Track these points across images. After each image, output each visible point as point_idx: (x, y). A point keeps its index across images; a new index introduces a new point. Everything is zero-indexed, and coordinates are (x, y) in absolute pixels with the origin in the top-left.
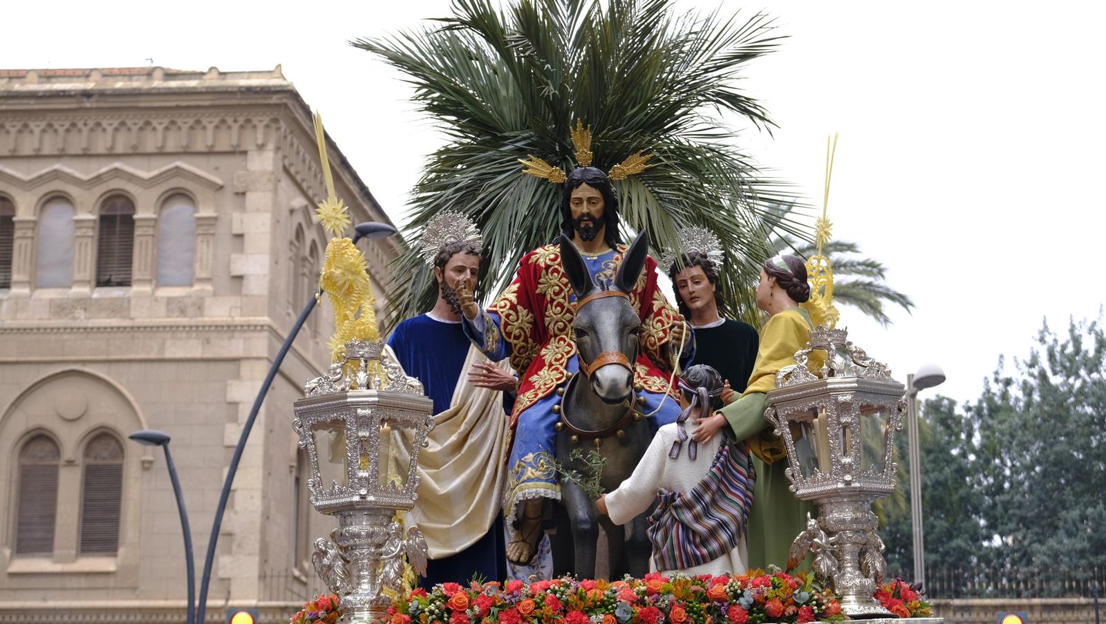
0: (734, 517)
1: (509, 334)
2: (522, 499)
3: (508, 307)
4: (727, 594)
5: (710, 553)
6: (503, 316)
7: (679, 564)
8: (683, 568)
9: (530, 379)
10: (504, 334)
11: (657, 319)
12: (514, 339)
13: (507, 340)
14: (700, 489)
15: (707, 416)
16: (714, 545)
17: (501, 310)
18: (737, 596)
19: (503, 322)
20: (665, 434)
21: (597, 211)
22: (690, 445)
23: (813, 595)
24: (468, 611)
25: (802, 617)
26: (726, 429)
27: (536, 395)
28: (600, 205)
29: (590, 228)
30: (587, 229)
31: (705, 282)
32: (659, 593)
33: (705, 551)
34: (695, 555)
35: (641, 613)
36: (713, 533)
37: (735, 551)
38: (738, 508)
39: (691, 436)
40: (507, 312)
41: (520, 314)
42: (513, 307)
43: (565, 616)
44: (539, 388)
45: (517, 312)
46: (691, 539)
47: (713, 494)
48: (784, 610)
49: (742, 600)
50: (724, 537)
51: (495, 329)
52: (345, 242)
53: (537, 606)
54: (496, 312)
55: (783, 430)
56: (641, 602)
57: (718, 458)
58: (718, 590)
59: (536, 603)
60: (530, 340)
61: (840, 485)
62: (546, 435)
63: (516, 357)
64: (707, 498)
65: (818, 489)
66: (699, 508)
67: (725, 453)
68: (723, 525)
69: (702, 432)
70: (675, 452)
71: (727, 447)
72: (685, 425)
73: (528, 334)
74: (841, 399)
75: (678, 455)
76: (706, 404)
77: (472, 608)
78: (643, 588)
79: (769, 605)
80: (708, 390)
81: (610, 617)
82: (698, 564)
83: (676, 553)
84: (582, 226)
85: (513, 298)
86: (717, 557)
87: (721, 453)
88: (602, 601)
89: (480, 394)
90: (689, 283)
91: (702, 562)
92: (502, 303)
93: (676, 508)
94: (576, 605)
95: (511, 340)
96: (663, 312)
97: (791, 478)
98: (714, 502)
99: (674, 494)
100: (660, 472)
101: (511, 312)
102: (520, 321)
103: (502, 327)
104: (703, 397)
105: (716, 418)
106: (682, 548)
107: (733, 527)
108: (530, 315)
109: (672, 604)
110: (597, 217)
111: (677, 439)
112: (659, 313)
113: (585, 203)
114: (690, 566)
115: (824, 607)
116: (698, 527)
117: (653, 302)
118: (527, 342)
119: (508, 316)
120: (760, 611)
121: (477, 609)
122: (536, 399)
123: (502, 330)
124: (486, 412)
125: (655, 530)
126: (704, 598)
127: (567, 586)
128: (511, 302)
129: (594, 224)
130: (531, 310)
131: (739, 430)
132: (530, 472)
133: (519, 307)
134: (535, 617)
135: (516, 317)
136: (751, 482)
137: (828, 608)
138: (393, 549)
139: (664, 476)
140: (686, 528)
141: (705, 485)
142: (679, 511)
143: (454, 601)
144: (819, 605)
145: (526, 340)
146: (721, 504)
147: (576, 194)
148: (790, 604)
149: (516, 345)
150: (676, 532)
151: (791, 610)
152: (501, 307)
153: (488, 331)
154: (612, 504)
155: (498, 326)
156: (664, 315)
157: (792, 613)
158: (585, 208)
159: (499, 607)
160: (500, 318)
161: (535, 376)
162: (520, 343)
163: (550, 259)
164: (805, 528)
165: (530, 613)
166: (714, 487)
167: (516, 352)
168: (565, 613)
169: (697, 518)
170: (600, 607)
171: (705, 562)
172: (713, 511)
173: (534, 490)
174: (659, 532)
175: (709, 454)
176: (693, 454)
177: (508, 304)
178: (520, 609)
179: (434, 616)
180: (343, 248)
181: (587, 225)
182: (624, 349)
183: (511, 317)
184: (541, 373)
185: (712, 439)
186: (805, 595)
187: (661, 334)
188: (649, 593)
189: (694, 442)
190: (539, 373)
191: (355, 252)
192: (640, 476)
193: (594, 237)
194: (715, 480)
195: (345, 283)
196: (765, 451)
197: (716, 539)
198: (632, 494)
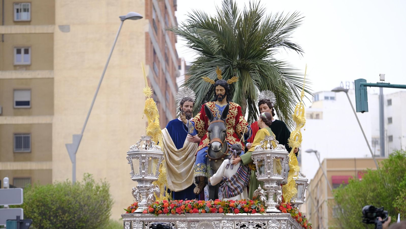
0: (242, 185)
1: (197, 128)
2: (196, 176)
3: (197, 120)
4: (234, 205)
5: (235, 194)
6: (196, 123)
7: (227, 197)
8: (228, 198)
9: (202, 141)
10: (196, 128)
11: (240, 124)
12: (199, 129)
13: (197, 129)
14: (233, 177)
15: (236, 158)
16: (236, 192)
17: (195, 121)
18: (237, 206)
19: (195, 124)
20: (225, 162)
21: (223, 93)
22: (231, 165)
23: (257, 206)
24: (168, 208)
25: (253, 212)
26: (241, 161)
27: (203, 146)
28: (224, 91)
29: (221, 98)
30: (220, 98)
31: (268, 108)
32: (217, 205)
33: (233, 193)
34: (231, 195)
35: (212, 210)
36: (236, 189)
37: (242, 194)
38: (244, 183)
39: (231, 163)
40: (197, 122)
41: (201, 122)
42: (199, 120)
43: (192, 210)
44: (204, 144)
45: (200, 121)
46: (230, 190)
47: (237, 179)
48: (248, 210)
49: (238, 207)
50: (239, 190)
51: (193, 127)
52: (151, 99)
53: (186, 207)
54: (194, 121)
55: (256, 162)
56: (212, 207)
57: (239, 169)
58: (232, 204)
59: (185, 206)
60: (204, 129)
61: (267, 178)
62: (204, 158)
63: (199, 134)
64: (235, 179)
65: (262, 179)
66: (232, 182)
67: (240, 168)
68: (239, 187)
69: (235, 162)
70: (227, 167)
71: (241, 166)
72: (231, 160)
73: (203, 128)
74: (267, 155)
75: (228, 168)
76: (236, 154)
77: (169, 207)
78: (213, 203)
79: (245, 209)
80: (237, 151)
81: (204, 210)
82: (232, 197)
83: (226, 194)
84: (219, 97)
85: (199, 117)
86: (237, 195)
87: (240, 167)
88: (202, 206)
89: (192, 144)
90: (263, 109)
91: (233, 196)
92: (196, 119)
93: (227, 182)
94: (196, 207)
95: (198, 130)
96: (242, 122)
97: (257, 175)
98: (237, 180)
99: (226, 178)
100: (223, 172)
101: (198, 121)
102: (200, 124)
103: (195, 126)
104: (235, 153)
105: (238, 159)
106: (228, 192)
107: (241, 187)
108: (204, 122)
109: (220, 207)
110: (223, 95)
111: (228, 164)
112: (241, 123)
113: (219, 91)
114: (230, 197)
115: (259, 210)
116: (232, 187)
117: (239, 119)
118: (203, 130)
119: (197, 123)
120: (242, 210)
121: (170, 207)
122: (202, 148)
123: (195, 127)
124: (194, 149)
125: (221, 188)
126: (229, 206)
127: (194, 202)
128: (198, 118)
129: (222, 96)
130: (204, 121)
131: (244, 162)
132: (198, 169)
133: (200, 120)
134: (185, 210)
135: (199, 123)
136: (249, 175)
137: (260, 210)
138: (151, 191)
139: (224, 173)
140: (229, 187)
141: (234, 176)
142: (228, 182)
143: (165, 205)
144: (258, 209)
145: (202, 129)
146: (239, 181)
147: (217, 88)
148: (250, 209)
149: (199, 131)
150: (227, 188)
151: (250, 210)
152: (195, 120)
153: (190, 127)
154: (212, 180)
155: (194, 125)
156: (242, 123)
157: (250, 211)
158: (219, 92)
159: (176, 207)
160: (195, 123)
161: (204, 140)
162: (201, 130)
163: (209, 107)
164: (258, 189)
165: (184, 208)
166: (237, 177)
167: (199, 133)
168: (193, 209)
169: (232, 185)
170: (202, 208)
171: (234, 196)
172: (236, 183)
173: (199, 174)
174: (223, 188)
175: (237, 167)
176: (232, 168)
177: (197, 119)
178: (181, 207)
179: (160, 209)
180: (150, 101)
181: (220, 97)
182: (220, 137)
183: (198, 123)
184: (205, 140)
185: (238, 163)
186: (255, 206)
187: (241, 129)
188: (214, 204)
189: (233, 164)
190: (205, 139)
191: (153, 103)
192: (218, 173)
193: (222, 100)
194: (237, 175)
195: (150, 112)
196: (253, 167)
197: (237, 190)
198: (216, 178)
